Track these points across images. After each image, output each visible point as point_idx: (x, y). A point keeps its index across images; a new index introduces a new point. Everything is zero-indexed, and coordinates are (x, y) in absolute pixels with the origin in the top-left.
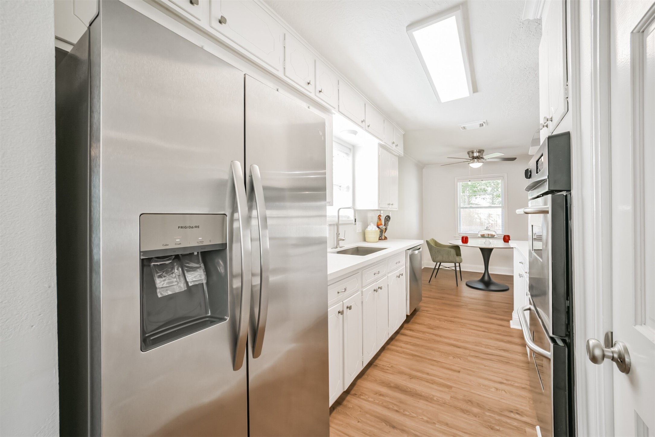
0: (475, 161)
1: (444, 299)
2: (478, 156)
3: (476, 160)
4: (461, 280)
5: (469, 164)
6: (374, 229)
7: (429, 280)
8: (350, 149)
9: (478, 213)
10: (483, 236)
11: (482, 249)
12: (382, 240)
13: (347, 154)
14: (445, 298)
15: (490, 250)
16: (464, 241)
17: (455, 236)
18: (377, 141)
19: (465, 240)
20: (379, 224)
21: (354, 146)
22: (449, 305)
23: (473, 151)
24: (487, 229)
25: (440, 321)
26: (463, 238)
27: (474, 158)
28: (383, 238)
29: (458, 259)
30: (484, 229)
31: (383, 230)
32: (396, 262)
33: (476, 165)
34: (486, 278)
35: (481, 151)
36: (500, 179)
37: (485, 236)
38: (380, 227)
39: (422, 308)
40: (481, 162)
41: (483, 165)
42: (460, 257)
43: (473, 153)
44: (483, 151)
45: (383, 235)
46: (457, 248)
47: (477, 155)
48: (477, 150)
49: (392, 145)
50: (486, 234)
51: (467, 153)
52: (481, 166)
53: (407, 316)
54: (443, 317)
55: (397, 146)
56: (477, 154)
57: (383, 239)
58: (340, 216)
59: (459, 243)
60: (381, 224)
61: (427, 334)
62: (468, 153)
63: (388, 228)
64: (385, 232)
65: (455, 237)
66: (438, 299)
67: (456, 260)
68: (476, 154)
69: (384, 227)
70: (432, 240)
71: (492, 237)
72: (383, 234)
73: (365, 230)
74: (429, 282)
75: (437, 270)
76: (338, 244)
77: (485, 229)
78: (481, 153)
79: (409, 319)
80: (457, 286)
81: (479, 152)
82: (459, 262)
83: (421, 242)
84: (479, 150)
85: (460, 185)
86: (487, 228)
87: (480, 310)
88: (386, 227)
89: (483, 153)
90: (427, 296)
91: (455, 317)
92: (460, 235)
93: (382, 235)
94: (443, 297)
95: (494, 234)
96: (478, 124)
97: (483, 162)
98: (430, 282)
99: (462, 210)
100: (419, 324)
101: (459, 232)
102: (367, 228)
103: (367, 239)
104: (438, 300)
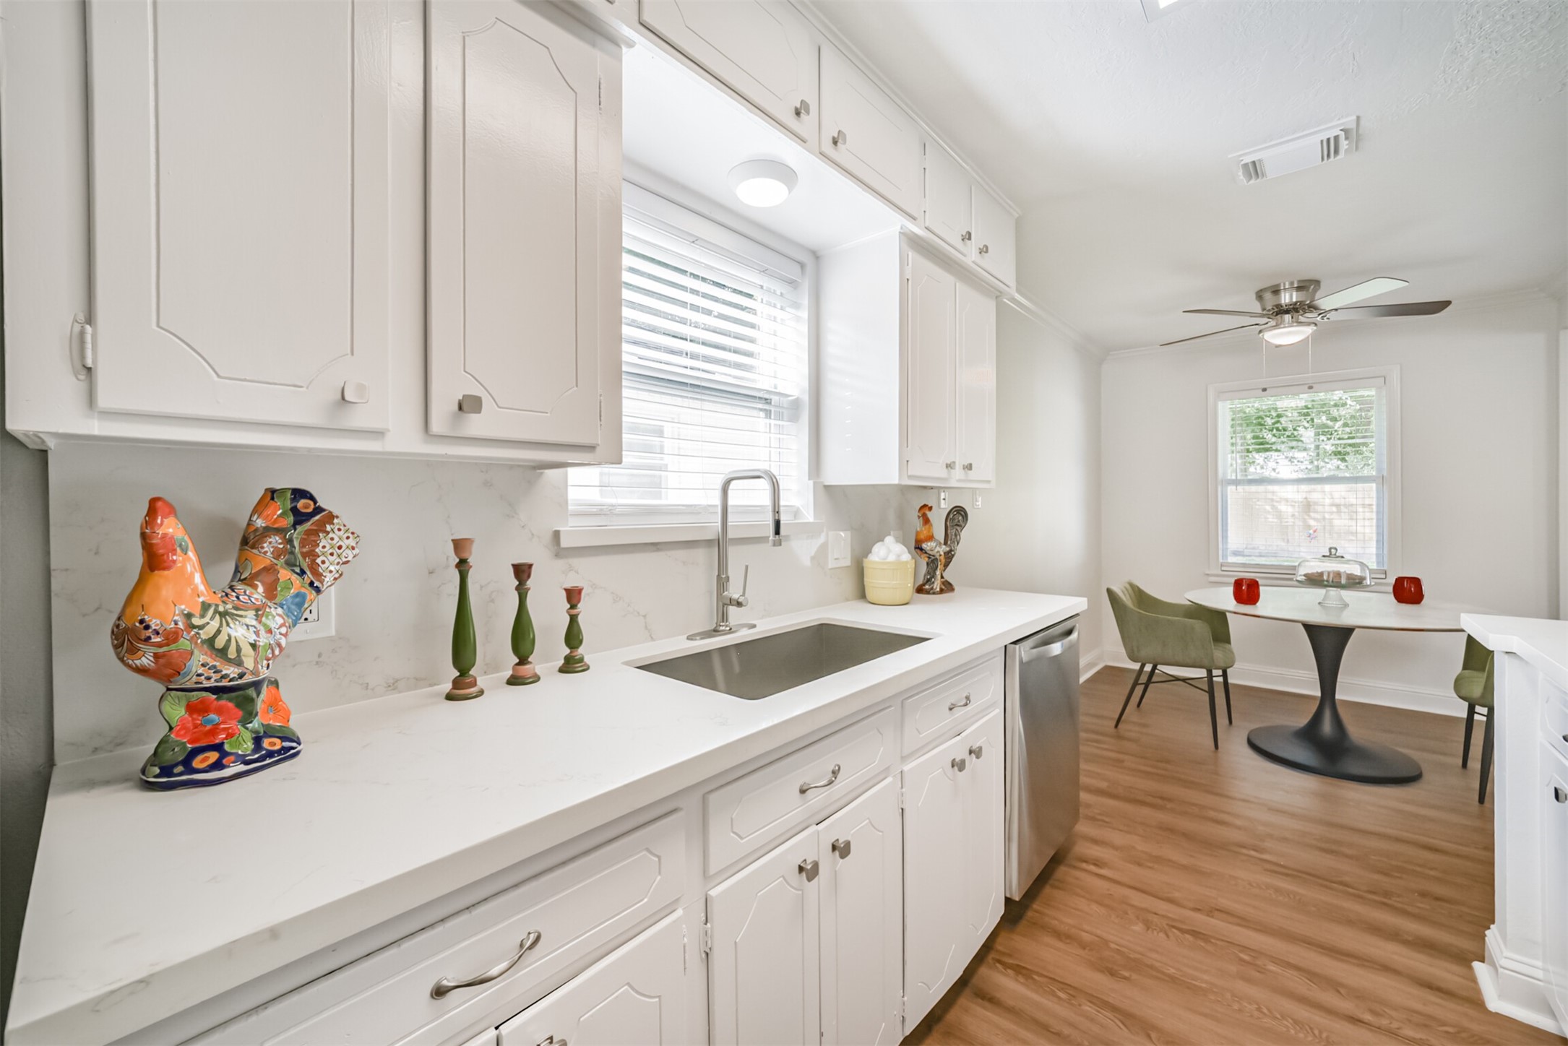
0: (1282, 321)
1: (1169, 805)
2: (1296, 303)
3: (1287, 317)
4: (1231, 722)
5: (1260, 332)
6: (892, 558)
7: (1117, 716)
8: (802, 265)
9: (1272, 500)
10: (1315, 580)
11: (1313, 630)
12: (934, 593)
13: (792, 283)
14: (1170, 800)
15: (1344, 633)
16: (1245, 596)
17: (1208, 572)
18: (896, 223)
19: (1247, 592)
20: (922, 537)
21: (816, 256)
22: (1187, 836)
23: (1278, 285)
24: (1332, 554)
25: (1148, 925)
26: (1238, 584)
27: (1280, 311)
28: (937, 585)
29: (1218, 654)
30: (1320, 556)
31: (938, 557)
32: (948, 705)
33: (1288, 335)
34: (1327, 727)
35: (1307, 284)
36: (1373, 387)
37: (1325, 578)
38: (924, 546)
39: (1082, 848)
40: (1309, 324)
41: (1313, 334)
42: (1227, 646)
43: (1276, 291)
44: (1317, 283)
45: (939, 577)
46: (1217, 620)
47: (1294, 300)
48: (1292, 283)
49: (965, 244)
50: (1329, 573)
51: (1254, 296)
52: (1308, 337)
53: (1008, 901)
54: (1163, 907)
55: (984, 250)
56: (1291, 297)
57: (938, 589)
58: (730, 510)
59: (1223, 599)
60: (931, 538)
61: (1088, 1008)
62: (1259, 296)
63: (960, 550)
64: (946, 565)
65: (1208, 575)
66: (1143, 803)
67: (1213, 660)
68: (1287, 298)
69: (943, 549)
70: (1128, 586)
71: (1355, 583)
72: (938, 573)
73: (865, 560)
74: (1116, 726)
75: (1143, 686)
76: (724, 617)
77: (1324, 556)
78: (1308, 290)
79: (1015, 912)
80: (1216, 746)
81: (1299, 288)
82: (1223, 665)
83: (1077, 604)
84: (1299, 281)
85: (1224, 411)
86: (1333, 551)
87: (1319, 877)
88: (948, 549)
89: (1315, 291)
90: (1104, 785)
91: (1212, 911)
92: (1223, 569)
93: (934, 576)
94: (1162, 798)
95: (1357, 571)
96: (1312, 144)
97: (1316, 325)
98: (1120, 726)
99: (1231, 489)
100: (1058, 935)
101: (1221, 560)
102: (869, 551)
103: (870, 594)
104: (1146, 811)
